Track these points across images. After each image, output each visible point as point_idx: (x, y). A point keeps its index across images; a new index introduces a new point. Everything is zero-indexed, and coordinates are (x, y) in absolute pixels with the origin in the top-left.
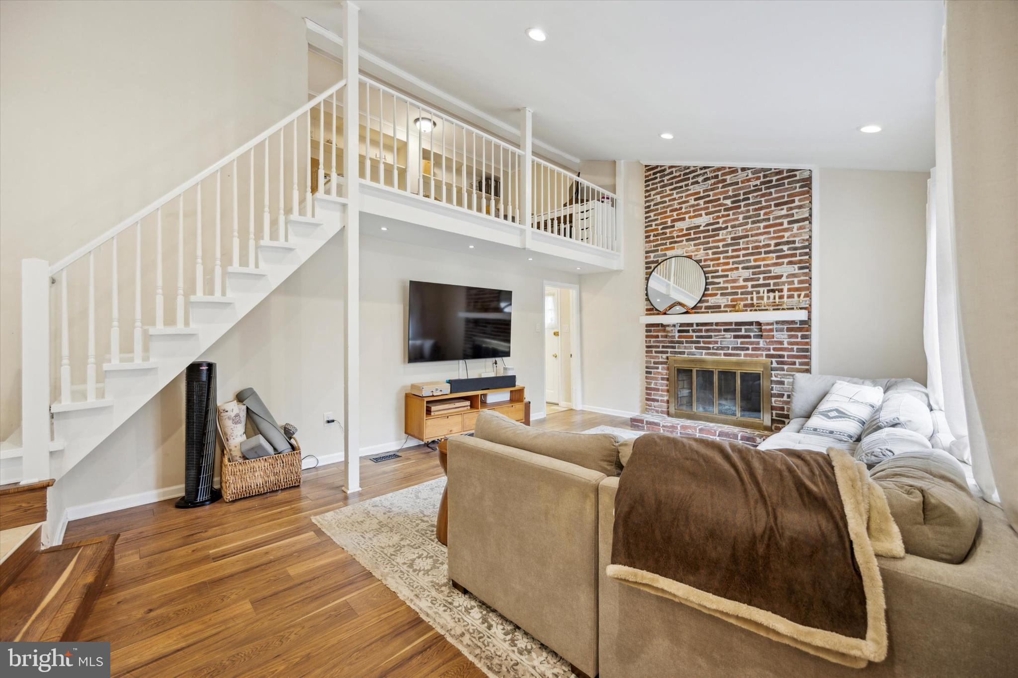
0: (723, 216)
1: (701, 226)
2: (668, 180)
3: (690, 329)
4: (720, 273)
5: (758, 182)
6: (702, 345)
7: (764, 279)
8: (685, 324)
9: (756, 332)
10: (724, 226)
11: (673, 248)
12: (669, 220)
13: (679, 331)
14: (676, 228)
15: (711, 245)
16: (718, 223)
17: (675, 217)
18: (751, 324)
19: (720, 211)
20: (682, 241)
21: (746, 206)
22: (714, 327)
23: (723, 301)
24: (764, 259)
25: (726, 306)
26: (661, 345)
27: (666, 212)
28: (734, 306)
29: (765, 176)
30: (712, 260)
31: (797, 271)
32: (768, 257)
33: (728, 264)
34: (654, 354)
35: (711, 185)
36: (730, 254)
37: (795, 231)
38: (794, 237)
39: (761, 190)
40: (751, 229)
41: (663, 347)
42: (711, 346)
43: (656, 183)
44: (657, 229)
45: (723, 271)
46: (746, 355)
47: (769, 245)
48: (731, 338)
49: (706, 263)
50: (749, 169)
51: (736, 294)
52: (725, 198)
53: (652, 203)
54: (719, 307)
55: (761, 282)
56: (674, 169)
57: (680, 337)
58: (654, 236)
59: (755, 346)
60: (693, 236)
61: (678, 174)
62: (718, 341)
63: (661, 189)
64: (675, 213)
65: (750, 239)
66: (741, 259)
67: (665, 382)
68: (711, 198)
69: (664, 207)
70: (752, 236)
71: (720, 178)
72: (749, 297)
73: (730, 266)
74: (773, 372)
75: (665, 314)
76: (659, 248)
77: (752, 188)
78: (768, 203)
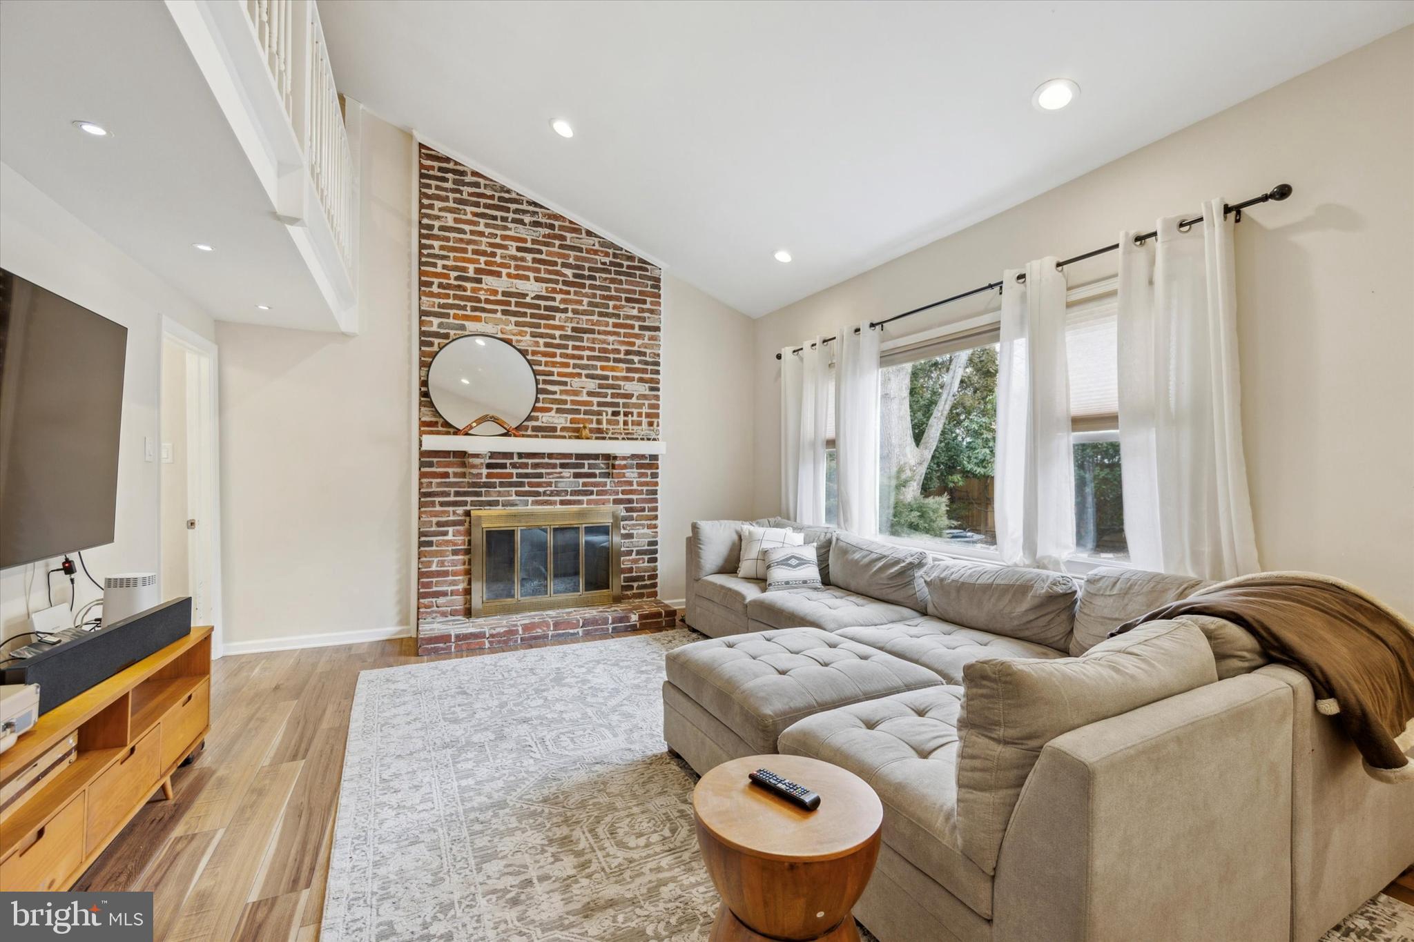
0: (561, 291)
1: (527, 295)
2: (470, 194)
3: (508, 462)
4: (555, 378)
5: (607, 260)
6: (527, 488)
7: (613, 395)
8: (499, 453)
9: (602, 469)
10: (562, 306)
11: (478, 319)
12: (471, 267)
13: (489, 466)
14: (483, 286)
15: (542, 330)
16: (554, 299)
17: (483, 266)
18: (596, 457)
19: (557, 282)
20: (495, 311)
21: (592, 287)
22: (546, 460)
23: (561, 421)
24: (613, 369)
25: (563, 429)
26: (453, 490)
27: (465, 251)
28: (577, 430)
29: (615, 256)
30: (545, 354)
31: (647, 392)
32: (617, 367)
33: (566, 365)
34: (438, 508)
35: (544, 236)
36: (570, 351)
37: (646, 341)
38: (646, 347)
39: (609, 272)
40: (598, 323)
41: (457, 494)
42: (541, 490)
43: (445, 190)
44: (447, 277)
45: (559, 374)
46: (589, 502)
47: (618, 351)
48: (569, 478)
49: (535, 358)
50: (596, 236)
51: (577, 412)
52: (564, 265)
53: (437, 224)
54: (554, 429)
55: (609, 399)
56: (482, 181)
57: (489, 476)
58: (440, 286)
59: (601, 488)
60: (513, 308)
61: (489, 193)
62: (551, 483)
63: (456, 206)
64: (483, 259)
65: (596, 336)
66: (585, 362)
67: (461, 557)
68: (543, 257)
69: (461, 240)
70: (599, 333)
71: (556, 231)
72: (595, 418)
73: (570, 370)
74: (622, 523)
75: (467, 434)
76: (452, 312)
77: (599, 266)
78: (618, 294)
